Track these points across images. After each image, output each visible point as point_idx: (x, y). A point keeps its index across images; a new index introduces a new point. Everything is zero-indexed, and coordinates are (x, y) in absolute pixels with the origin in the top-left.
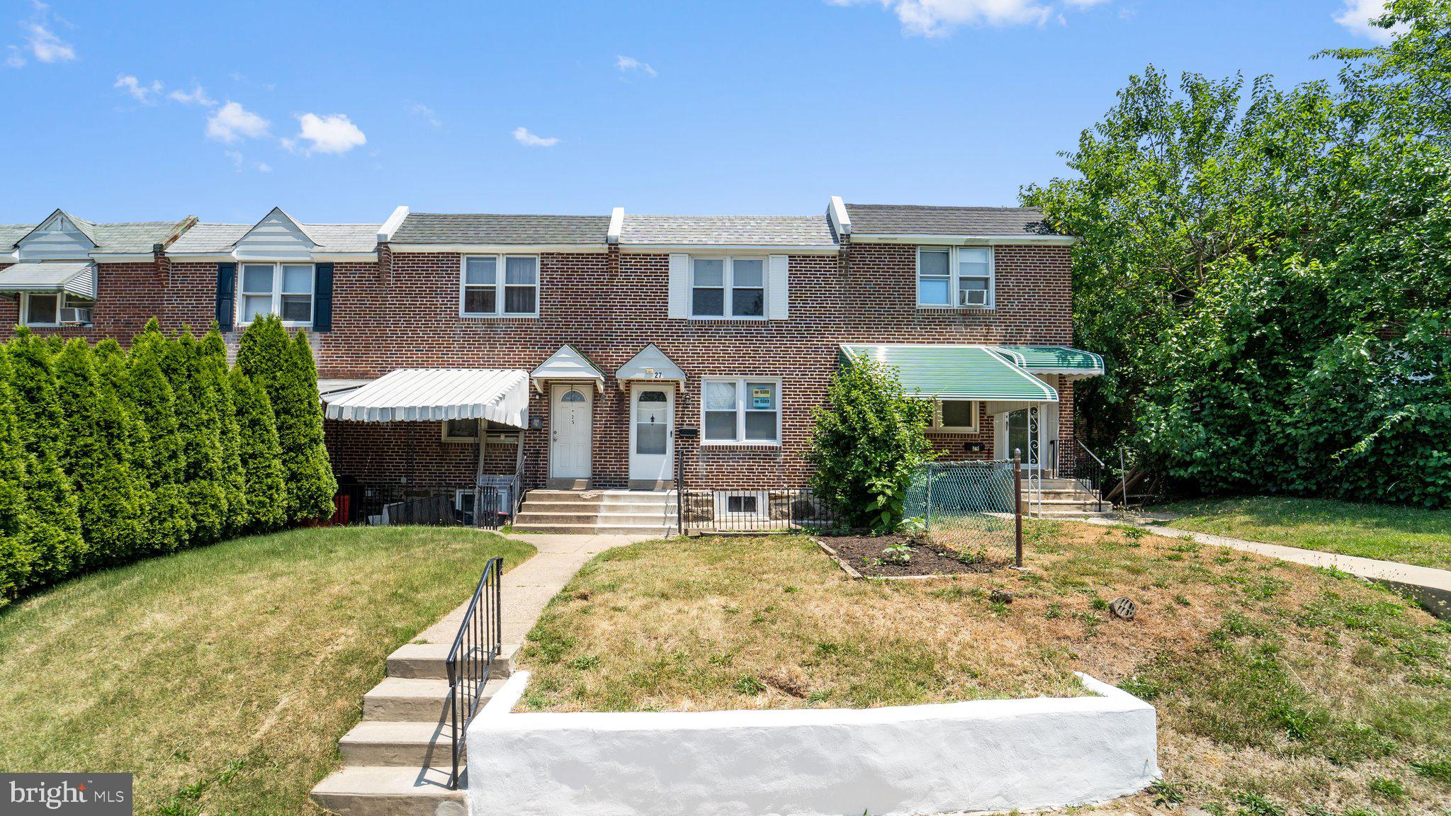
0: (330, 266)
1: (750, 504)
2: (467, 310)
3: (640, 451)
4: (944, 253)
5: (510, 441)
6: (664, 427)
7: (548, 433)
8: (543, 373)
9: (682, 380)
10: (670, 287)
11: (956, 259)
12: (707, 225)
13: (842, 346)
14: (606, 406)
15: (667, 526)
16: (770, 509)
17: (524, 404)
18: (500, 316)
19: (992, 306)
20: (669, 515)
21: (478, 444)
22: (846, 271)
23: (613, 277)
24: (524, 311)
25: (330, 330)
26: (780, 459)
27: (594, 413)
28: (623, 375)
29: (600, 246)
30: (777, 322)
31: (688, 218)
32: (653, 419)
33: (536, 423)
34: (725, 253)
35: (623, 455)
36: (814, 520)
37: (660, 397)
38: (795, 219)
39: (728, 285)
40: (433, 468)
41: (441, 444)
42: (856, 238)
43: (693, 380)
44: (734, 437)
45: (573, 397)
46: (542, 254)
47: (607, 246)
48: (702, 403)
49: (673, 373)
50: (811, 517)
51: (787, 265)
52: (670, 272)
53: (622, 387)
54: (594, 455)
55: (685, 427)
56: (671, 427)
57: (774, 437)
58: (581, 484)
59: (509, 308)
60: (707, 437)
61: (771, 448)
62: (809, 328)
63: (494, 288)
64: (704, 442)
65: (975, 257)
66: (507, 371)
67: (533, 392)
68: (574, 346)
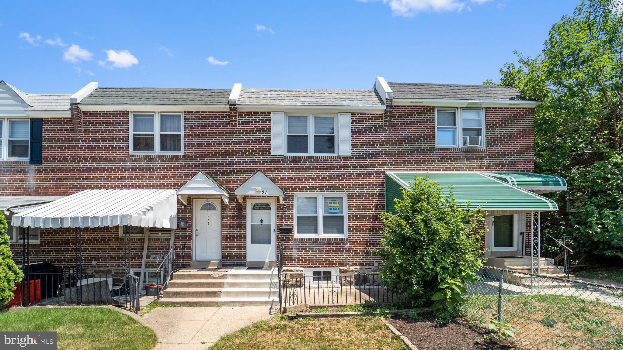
0: (40, 120)
1: (327, 276)
2: (135, 149)
3: (253, 242)
4: (453, 113)
5: (166, 236)
6: (270, 226)
7: (191, 231)
8: (186, 191)
9: (281, 196)
10: (272, 133)
11: (461, 116)
12: (297, 94)
13: (387, 172)
14: (230, 213)
15: (271, 300)
16: (341, 279)
17: (174, 212)
18: (157, 154)
19: (484, 147)
20: (273, 290)
21: (144, 239)
22: (389, 124)
23: (233, 127)
24: (174, 150)
25: (41, 163)
26: (347, 246)
27: (222, 218)
28: (240, 192)
29: (224, 106)
30: (344, 157)
31: (284, 91)
32: (262, 221)
33: (183, 224)
34: (309, 111)
35: (242, 245)
36: (369, 285)
37: (267, 207)
38: (354, 91)
39: (311, 133)
40: (114, 255)
41: (118, 239)
42: (396, 102)
43: (288, 196)
44: (316, 232)
45: (208, 207)
46: (185, 112)
47: (228, 106)
48: (294, 210)
49: (275, 191)
50: (368, 284)
51: (351, 120)
52: (272, 124)
53: (240, 201)
54: (222, 246)
55: (283, 227)
56: (274, 227)
57: (342, 232)
58: (214, 265)
59: (163, 147)
60: (298, 232)
61: (341, 240)
62: (365, 160)
63: (153, 135)
64: (296, 236)
65: (471, 115)
66: (162, 190)
67: (180, 204)
68: (208, 173)
